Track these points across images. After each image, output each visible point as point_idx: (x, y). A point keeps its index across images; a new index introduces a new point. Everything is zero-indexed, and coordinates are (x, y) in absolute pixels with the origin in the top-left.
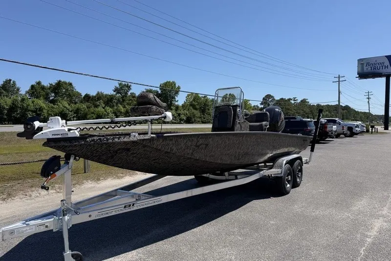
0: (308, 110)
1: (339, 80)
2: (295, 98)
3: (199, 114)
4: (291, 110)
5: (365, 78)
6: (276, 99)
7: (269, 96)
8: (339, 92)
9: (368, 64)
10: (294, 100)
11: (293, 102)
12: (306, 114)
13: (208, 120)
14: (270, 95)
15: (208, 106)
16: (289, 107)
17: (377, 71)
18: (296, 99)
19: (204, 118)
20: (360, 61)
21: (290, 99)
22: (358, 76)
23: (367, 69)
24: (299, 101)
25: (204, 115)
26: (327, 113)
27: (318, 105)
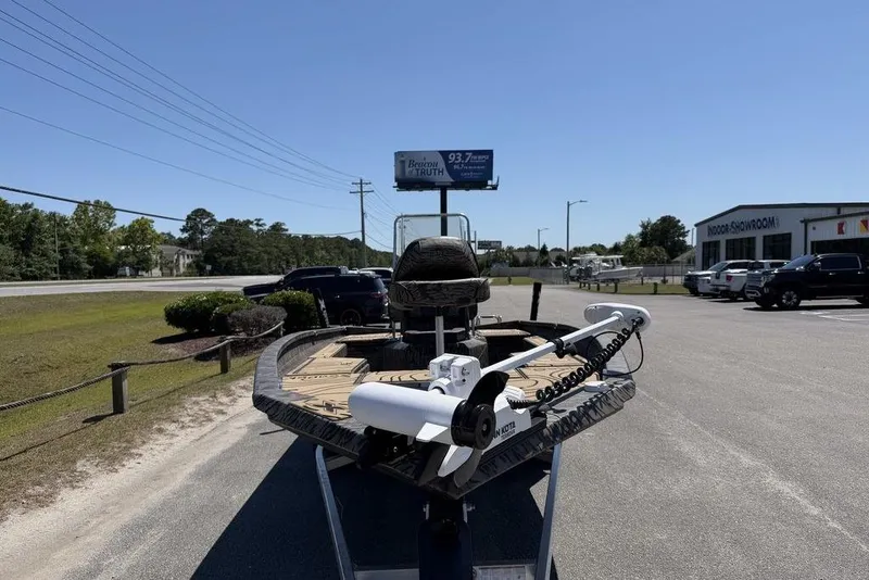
0: (286, 248)
1: (361, 189)
2: (259, 220)
3: (12, 254)
4: (254, 248)
5: (408, 189)
6: (219, 220)
7: (200, 213)
8: (363, 214)
9: (412, 163)
10: (257, 225)
11: (255, 228)
12: (284, 254)
13: (40, 269)
14: (204, 211)
15: (39, 232)
16: (249, 240)
17: (426, 177)
18: (261, 223)
19: (29, 266)
20: (398, 155)
21: (249, 222)
22: (396, 184)
23: (411, 172)
24: (267, 227)
25: (27, 256)
26: (324, 252)
27: (306, 237)
